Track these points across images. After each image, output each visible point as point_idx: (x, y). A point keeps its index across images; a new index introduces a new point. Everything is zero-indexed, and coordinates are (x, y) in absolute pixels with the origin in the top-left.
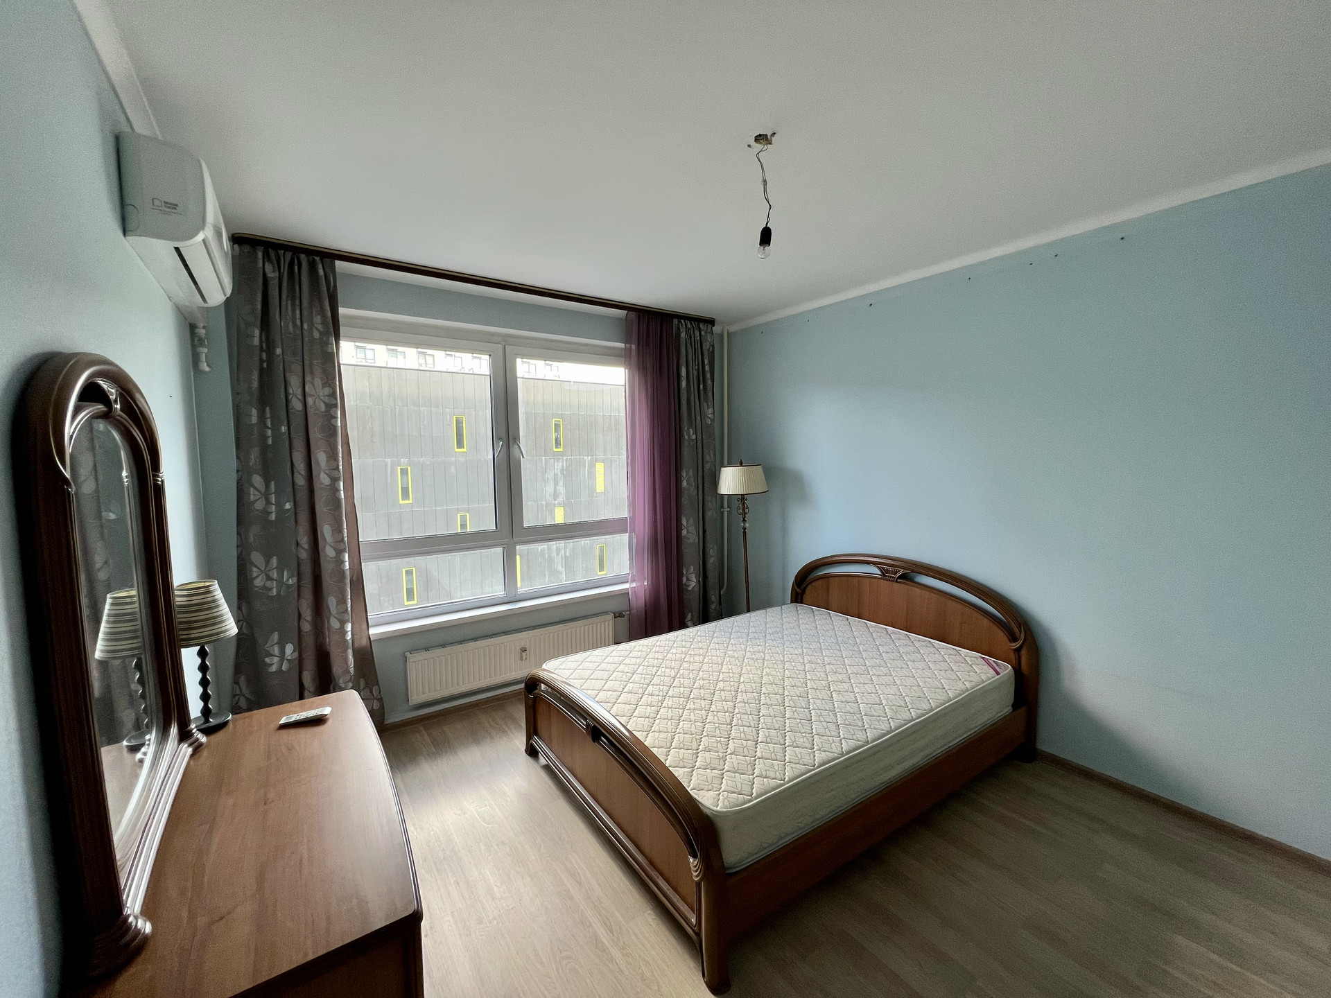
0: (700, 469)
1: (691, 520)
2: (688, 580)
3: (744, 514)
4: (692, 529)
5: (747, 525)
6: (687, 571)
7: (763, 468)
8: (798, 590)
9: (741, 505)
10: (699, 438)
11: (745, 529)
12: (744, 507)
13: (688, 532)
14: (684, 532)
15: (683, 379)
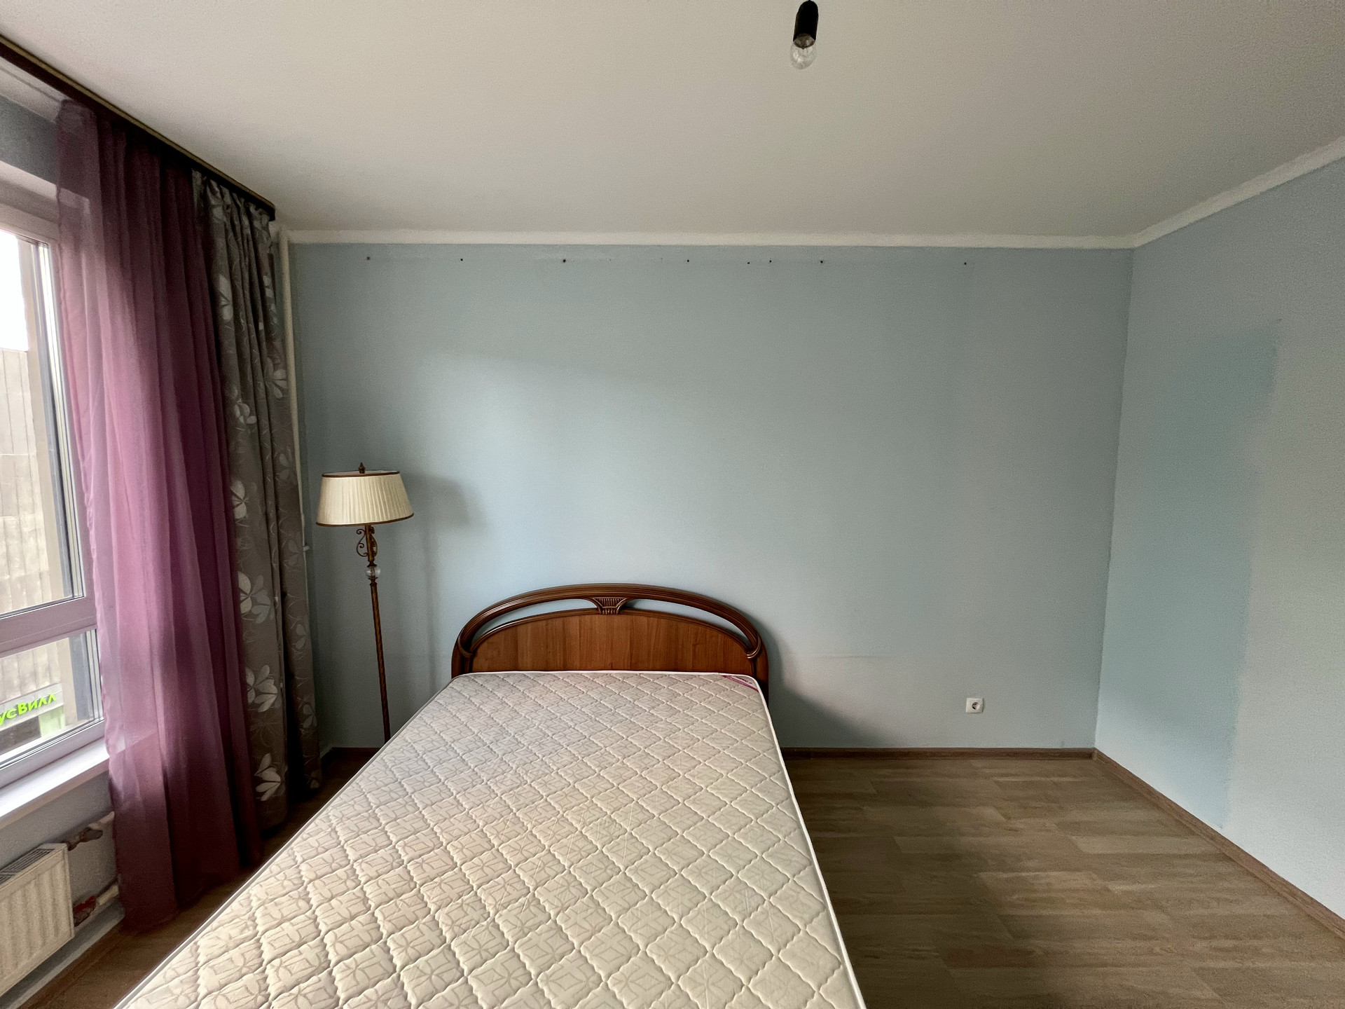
0: (269, 480)
1: (260, 580)
2: (258, 693)
3: (372, 554)
4: (264, 598)
5: (378, 572)
6: (256, 679)
7: (403, 479)
8: (467, 654)
9: (364, 541)
10: (265, 422)
11: (373, 579)
12: (372, 543)
13: (254, 602)
14: (246, 607)
15: (223, 302)
